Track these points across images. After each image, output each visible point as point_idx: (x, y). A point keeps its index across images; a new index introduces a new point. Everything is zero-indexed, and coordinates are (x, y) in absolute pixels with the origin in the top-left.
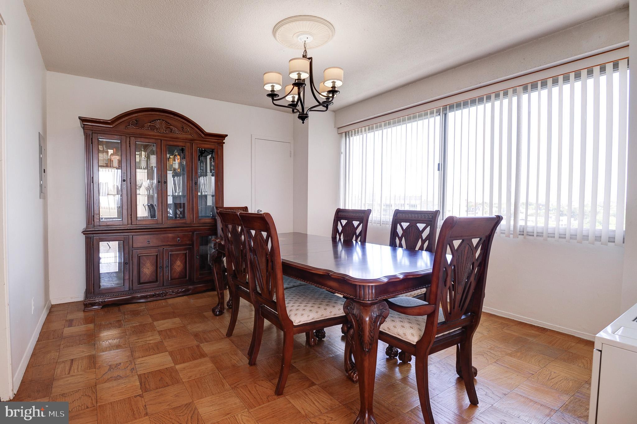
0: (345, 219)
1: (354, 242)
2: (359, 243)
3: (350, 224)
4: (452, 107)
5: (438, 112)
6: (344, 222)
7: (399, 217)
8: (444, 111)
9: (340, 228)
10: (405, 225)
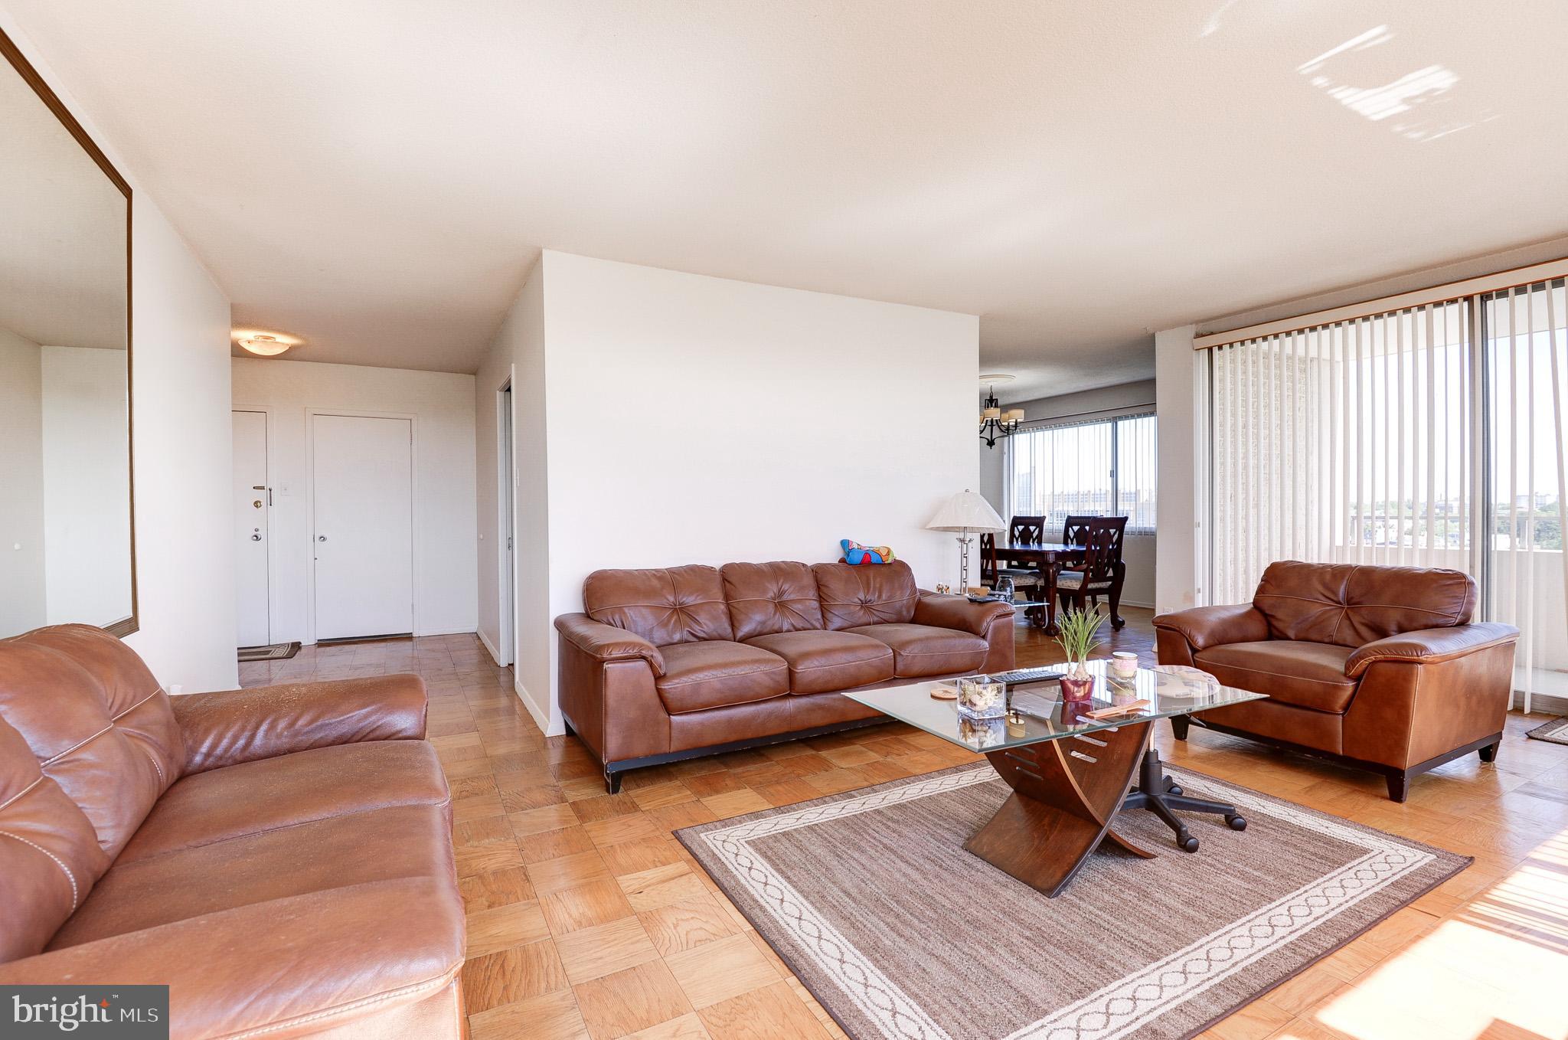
0: (1021, 525)
1: (1031, 544)
2: (1036, 544)
3: (1026, 529)
4: (1121, 418)
5: (1109, 420)
6: (1021, 528)
7: (1070, 521)
8: (1115, 421)
9: (1017, 533)
10: (1076, 528)
